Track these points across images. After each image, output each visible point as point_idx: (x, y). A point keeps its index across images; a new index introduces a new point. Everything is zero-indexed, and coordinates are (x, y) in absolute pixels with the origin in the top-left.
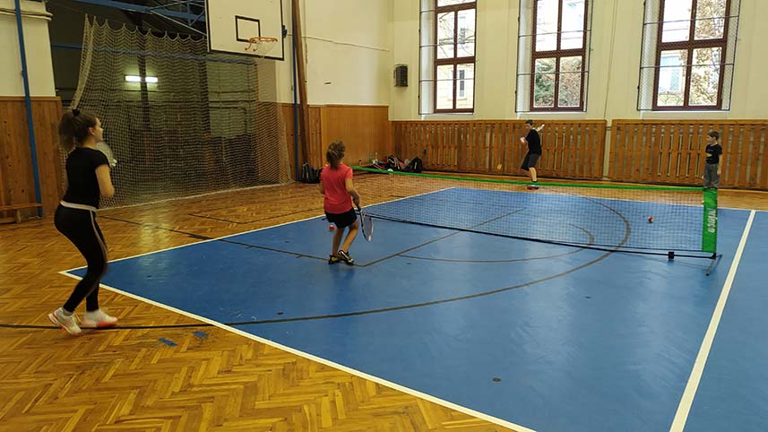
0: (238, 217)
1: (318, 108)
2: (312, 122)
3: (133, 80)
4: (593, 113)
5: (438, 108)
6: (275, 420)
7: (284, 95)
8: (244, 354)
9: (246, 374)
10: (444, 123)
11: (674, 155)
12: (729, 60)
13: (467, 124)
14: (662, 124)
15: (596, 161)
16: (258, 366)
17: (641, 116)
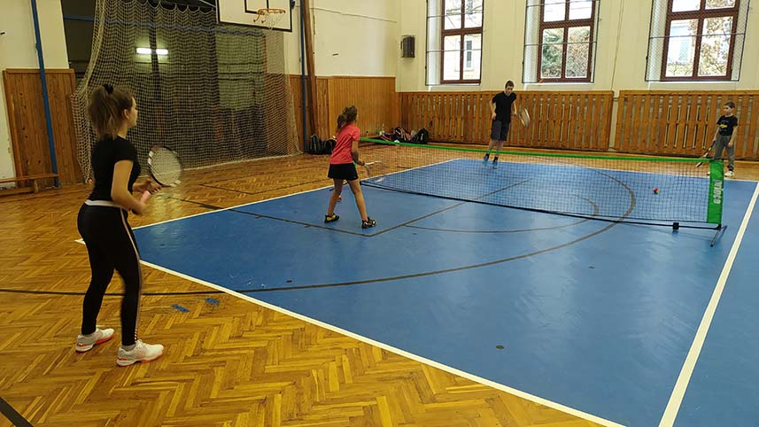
0: (247, 187)
1: (326, 80)
2: (320, 92)
3: (144, 52)
4: (600, 84)
5: (445, 79)
6: (285, 384)
7: (292, 67)
8: (254, 320)
9: (255, 340)
10: (452, 94)
11: (681, 125)
12: (740, 30)
13: (474, 95)
14: (670, 95)
15: (603, 132)
16: (268, 332)
17: (648, 87)
